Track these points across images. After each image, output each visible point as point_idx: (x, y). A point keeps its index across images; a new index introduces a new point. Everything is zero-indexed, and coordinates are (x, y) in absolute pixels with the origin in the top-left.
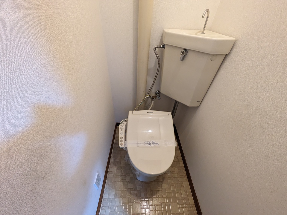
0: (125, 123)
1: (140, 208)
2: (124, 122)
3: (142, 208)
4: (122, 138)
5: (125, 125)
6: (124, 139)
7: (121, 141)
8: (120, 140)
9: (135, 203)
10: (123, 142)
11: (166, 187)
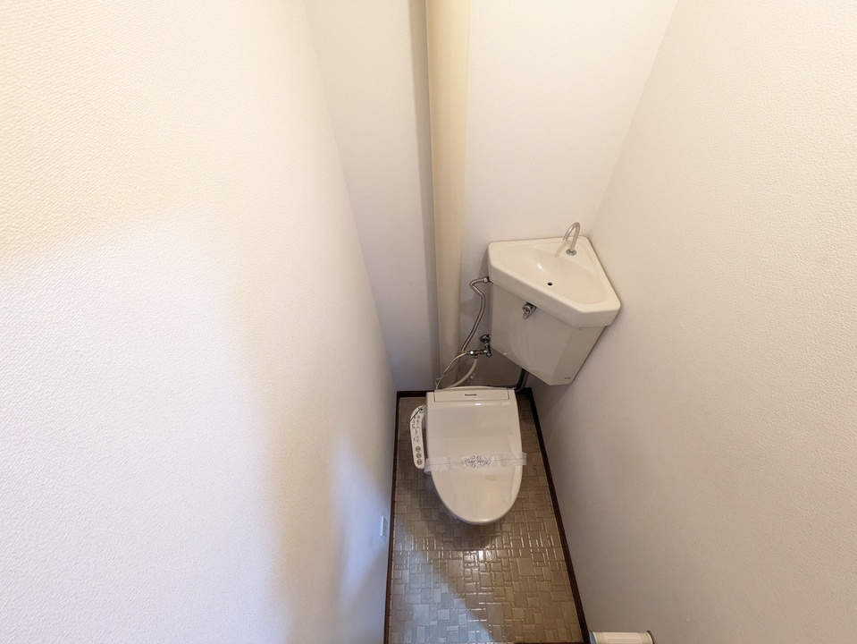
0: (421, 415)
1: (462, 568)
2: (419, 414)
3: (465, 568)
4: (418, 449)
5: (421, 420)
6: (422, 452)
7: (418, 456)
8: (415, 453)
9: (453, 559)
10: (423, 458)
11: (509, 529)
